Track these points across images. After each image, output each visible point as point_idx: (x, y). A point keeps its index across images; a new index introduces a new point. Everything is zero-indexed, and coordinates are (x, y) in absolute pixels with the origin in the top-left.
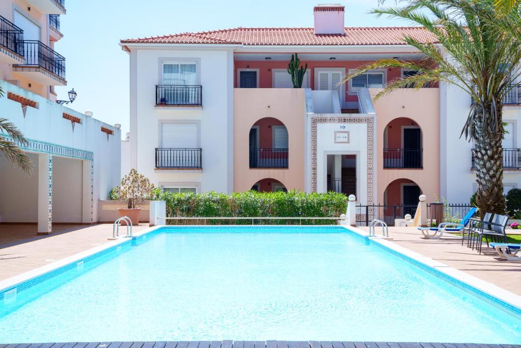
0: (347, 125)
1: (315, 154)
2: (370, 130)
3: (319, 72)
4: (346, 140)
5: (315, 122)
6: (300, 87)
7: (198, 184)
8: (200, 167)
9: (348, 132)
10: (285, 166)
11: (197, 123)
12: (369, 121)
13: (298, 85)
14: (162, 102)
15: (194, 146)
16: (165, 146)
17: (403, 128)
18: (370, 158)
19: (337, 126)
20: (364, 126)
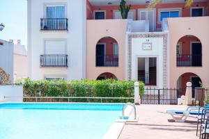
0: (150, 39)
1: (130, 57)
2: (165, 42)
3: (140, 11)
4: (149, 48)
5: (130, 37)
6: (126, 18)
7: (66, 76)
8: (66, 66)
9: (151, 44)
10: (117, 65)
11: (65, 40)
12: (164, 36)
13: (125, 17)
14: (45, 28)
15: (64, 53)
16: (47, 53)
17: (191, 43)
18: (165, 59)
19: (144, 40)
20: (161, 39)
